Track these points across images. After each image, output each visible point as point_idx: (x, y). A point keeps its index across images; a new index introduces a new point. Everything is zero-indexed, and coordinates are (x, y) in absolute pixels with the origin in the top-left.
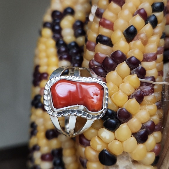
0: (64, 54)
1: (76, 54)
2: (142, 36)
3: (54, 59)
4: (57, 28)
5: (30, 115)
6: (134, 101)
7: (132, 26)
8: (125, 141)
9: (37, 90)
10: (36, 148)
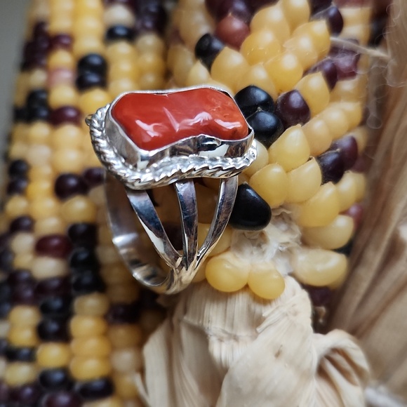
5: (9, 139)
6: (317, 82)
8: (293, 169)
10: (20, 225)
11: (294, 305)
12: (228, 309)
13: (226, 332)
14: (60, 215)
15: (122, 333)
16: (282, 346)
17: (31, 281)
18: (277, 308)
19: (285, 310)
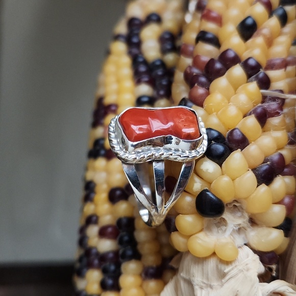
0: (143, 76)
1: (162, 76)
2: (265, 31)
3: (128, 83)
4: (135, 40)
5: (86, 169)
6: (252, 121)
7: (249, 17)
8: (237, 177)
9: (99, 132)
10: (91, 220)
11: (247, 264)
12: (204, 268)
13: (204, 283)
14: (112, 213)
15: (152, 284)
16: (238, 291)
17: (97, 254)
18: (236, 266)
19: (240, 268)
